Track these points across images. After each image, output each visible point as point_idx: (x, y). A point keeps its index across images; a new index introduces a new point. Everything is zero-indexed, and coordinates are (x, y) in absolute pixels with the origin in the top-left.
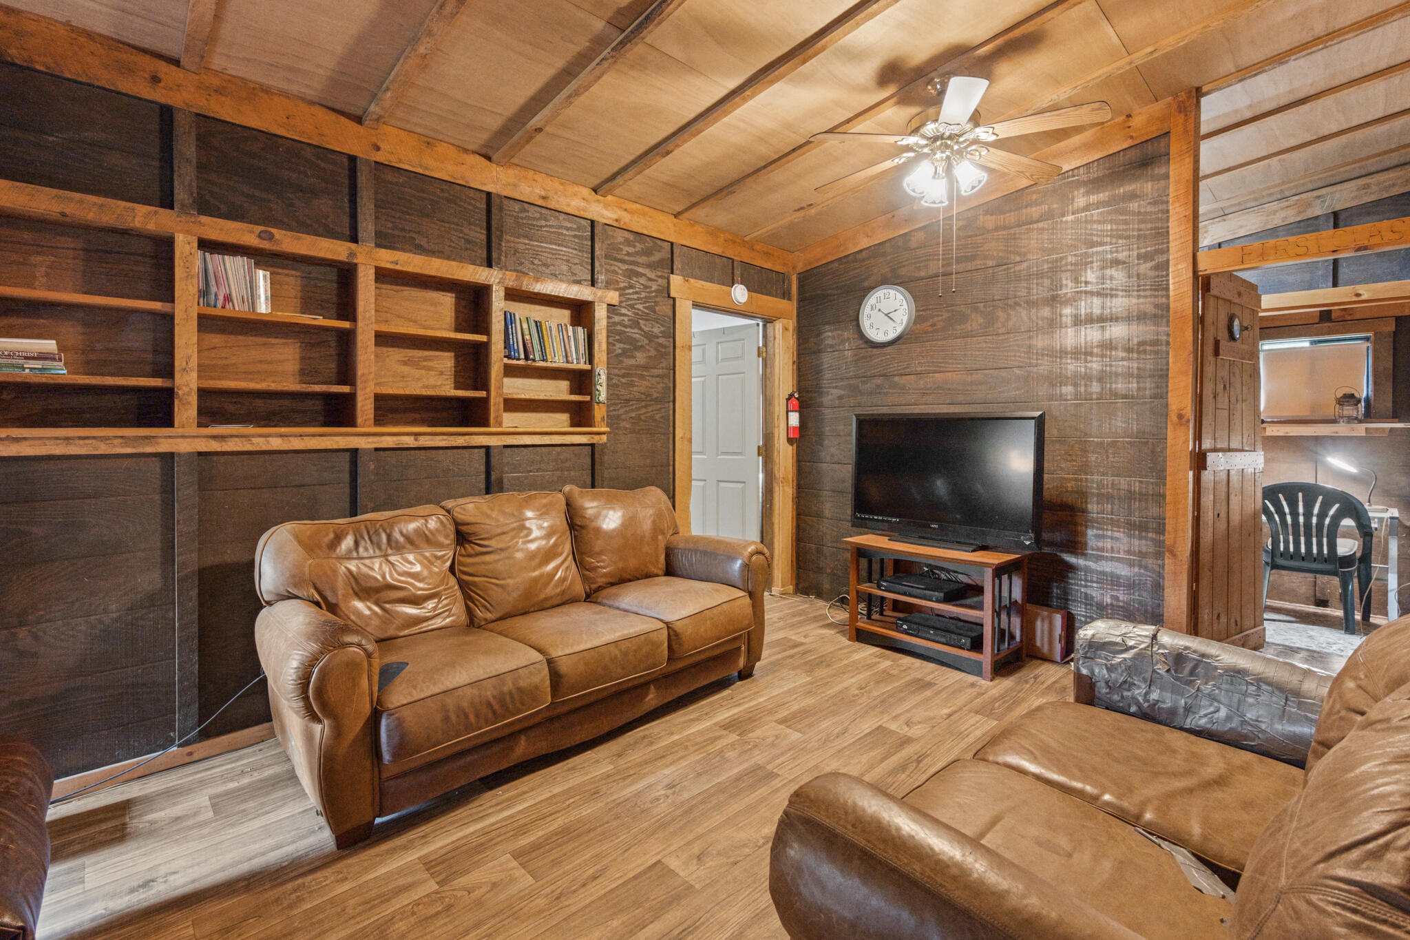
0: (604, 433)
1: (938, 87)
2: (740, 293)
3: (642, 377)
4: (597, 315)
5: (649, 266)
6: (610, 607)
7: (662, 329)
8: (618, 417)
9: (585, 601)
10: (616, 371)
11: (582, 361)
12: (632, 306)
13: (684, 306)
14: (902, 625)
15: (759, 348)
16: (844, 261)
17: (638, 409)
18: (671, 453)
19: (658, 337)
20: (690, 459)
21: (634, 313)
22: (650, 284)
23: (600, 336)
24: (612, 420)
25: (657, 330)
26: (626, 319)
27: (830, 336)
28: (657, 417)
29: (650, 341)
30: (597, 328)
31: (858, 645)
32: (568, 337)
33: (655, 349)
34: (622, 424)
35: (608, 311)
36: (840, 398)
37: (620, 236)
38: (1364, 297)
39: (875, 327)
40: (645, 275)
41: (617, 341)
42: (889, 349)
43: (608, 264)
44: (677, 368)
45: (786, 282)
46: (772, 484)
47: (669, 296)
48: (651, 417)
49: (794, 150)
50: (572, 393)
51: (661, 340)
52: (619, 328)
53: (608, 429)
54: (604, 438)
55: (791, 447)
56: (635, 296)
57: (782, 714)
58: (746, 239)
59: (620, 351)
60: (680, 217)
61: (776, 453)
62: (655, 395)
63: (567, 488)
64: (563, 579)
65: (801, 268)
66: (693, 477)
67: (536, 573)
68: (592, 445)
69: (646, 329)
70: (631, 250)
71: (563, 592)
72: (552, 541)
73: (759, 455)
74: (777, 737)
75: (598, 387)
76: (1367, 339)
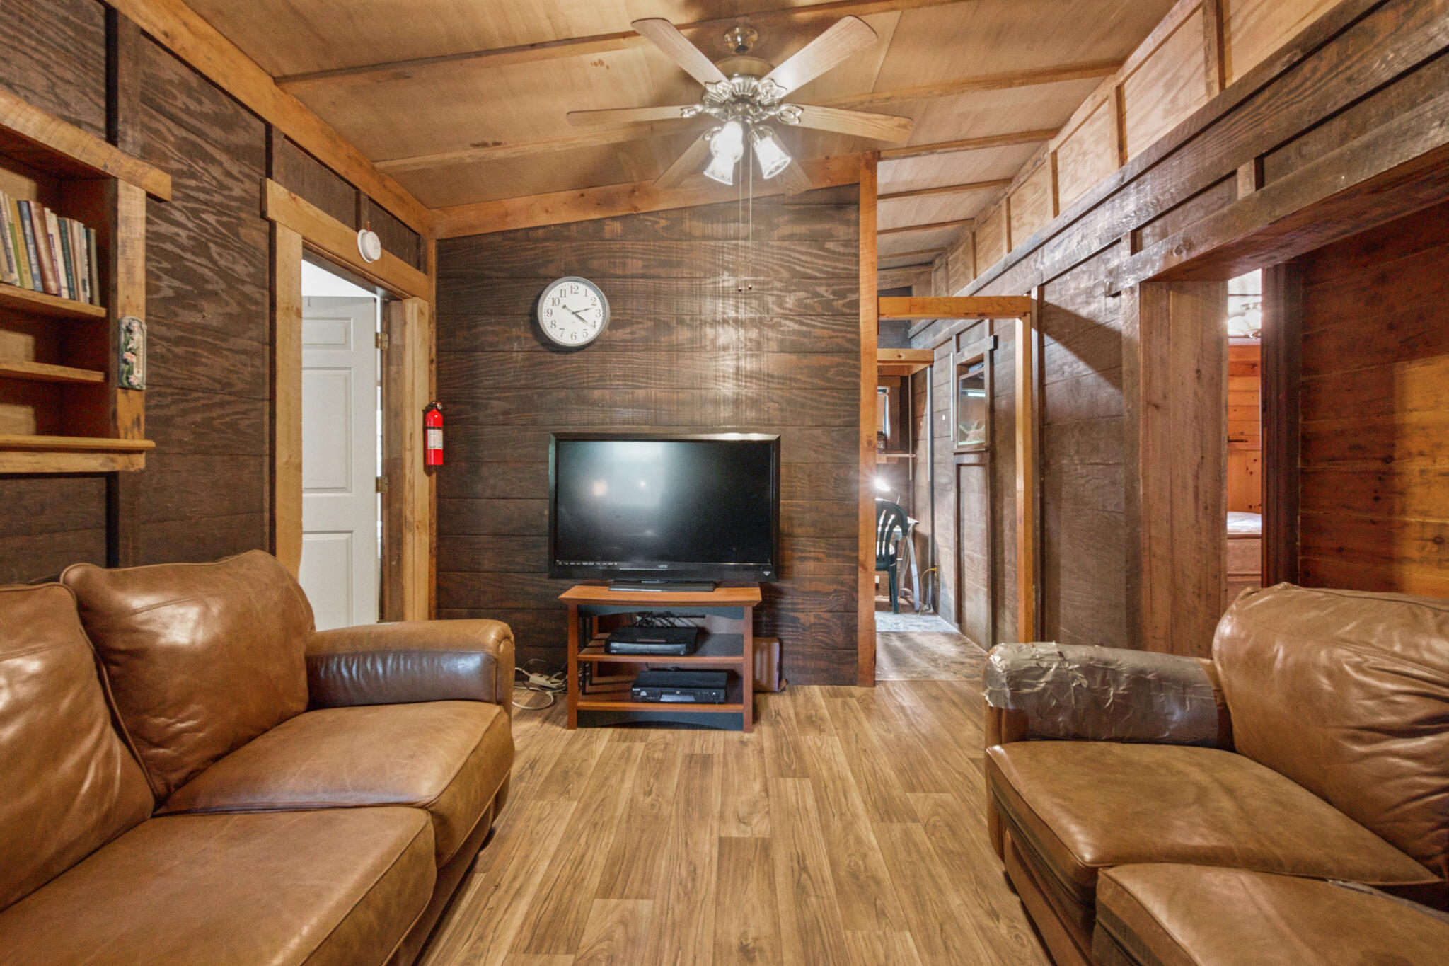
0: (140, 451)
1: (739, 39)
2: (369, 245)
3: (215, 350)
4: (122, 207)
5: (227, 149)
6: (246, 810)
7: (252, 270)
8: (168, 421)
9: (153, 816)
10: (163, 330)
11: (84, 295)
12: (195, 213)
13: (289, 243)
14: (639, 692)
15: (377, 334)
16: (511, 235)
17: (208, 407)
18: (267, 488)
19: (243, 282)
20: (300, 498)
21: (198, 226)
22: (229, 182)
23: (129, 253)
24: (155, 425)
25: (241, 269)
26: (183, 233)
27: (488, 329)
28: (243, 424)
29: (230, 286)
30: (122, 233)
31: (586, 732)
32: (48, 237)
33: (239, 303)
34: (176, 434)
35: (149, 208)
36: (505, 413)
37: (170, 70)
38: (903, 358)
39: (559, 326)
40: (221, 164)
41: (166, 271)
42: (575, 356)
43: (146, 113)
44: (279, 344)
45: (422, 248)
46: (401, 531)
47: (263, 215)
48: (233, 426)
49: (533, 46)
50: (39, 357)
51: (249, 289)
52: (168, 246)
53: (150, 444)
54: (140, 462)
55: (427, 478)
56: (202, 196)
57: (594, 880)
58: (377, 165)
59: (170, 293)
60: (286, 86)
61: (407, 487)
62: (240, 386)
63: (74, 573)
64: (104, 785)
65: (442, 233)
66: (305, 528)
67: (32, 796)
68: (111, 478)
69: (222, 263)
70: (193, 106)
71: (106, 818)
72: (65, 704)
73: (377, 490)
74: (624, 923)
75: (127, 355)
76: (884, 391)
